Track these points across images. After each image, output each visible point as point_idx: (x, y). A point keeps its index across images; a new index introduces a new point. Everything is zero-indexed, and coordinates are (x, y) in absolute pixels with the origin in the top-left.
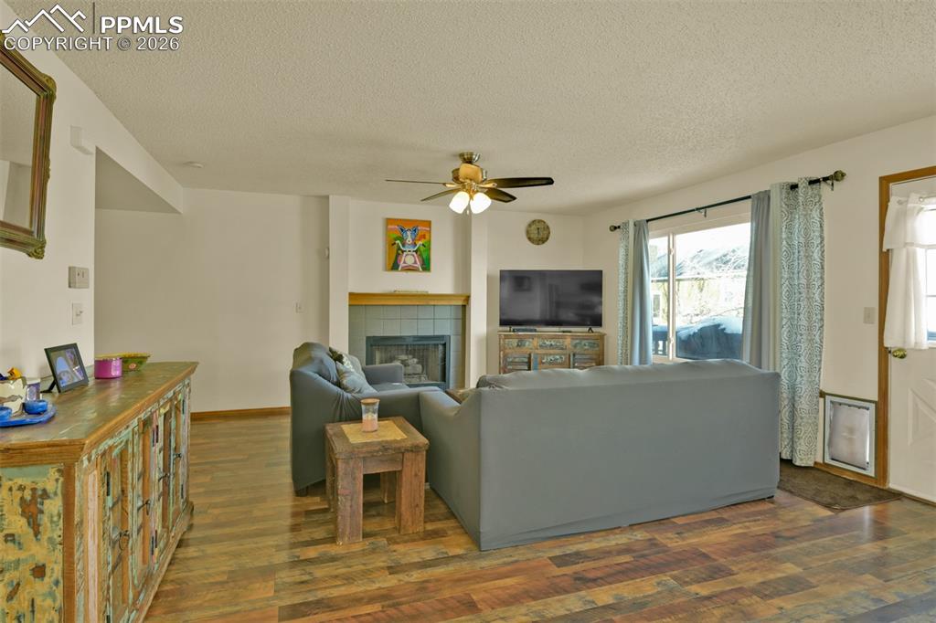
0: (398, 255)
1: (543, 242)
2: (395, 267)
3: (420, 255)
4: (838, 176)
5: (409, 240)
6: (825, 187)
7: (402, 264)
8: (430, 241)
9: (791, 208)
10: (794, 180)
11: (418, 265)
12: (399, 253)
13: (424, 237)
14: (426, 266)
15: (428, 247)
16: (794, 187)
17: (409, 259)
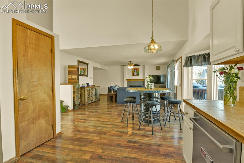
0: (134, 74)
1: (159, 70)
2: (133, 75)
3: (137, 73)
5: (135, 71)
7: (134, 75)
8: (139, 71)
11: (137, 75)
12: (134, 73)
13: (138, 70)
14: (138, 75)
15: (138, 72)
17: (135, 74)
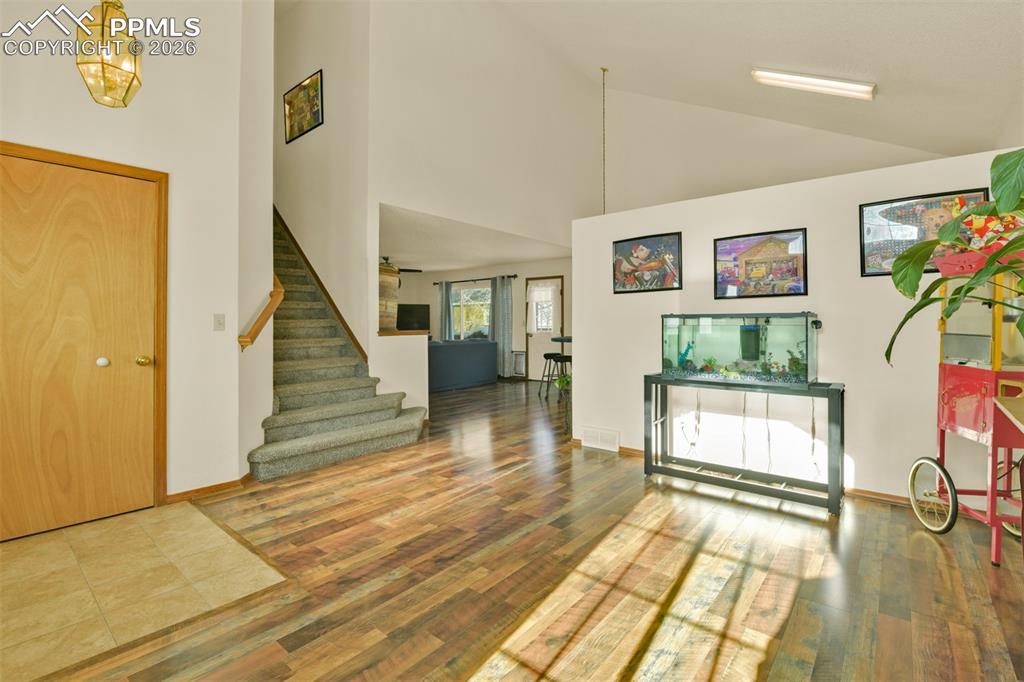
4: (515, 276)
6: (512, 279)
9: (503, 285)
10: (503, 274)
16: (503, 277)
